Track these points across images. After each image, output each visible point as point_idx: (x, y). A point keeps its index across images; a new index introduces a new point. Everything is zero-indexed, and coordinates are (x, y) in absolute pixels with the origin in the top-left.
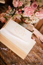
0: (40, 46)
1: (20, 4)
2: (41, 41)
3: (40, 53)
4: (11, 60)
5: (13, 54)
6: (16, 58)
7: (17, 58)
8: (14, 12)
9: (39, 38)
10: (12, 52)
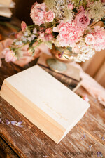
0: (100, 114)
1: (48, 18)
3: (100, 130)
4: (32, 148)
5: (36, 135)
6: (43, 143)
7: (47, 144)
8: (33, 36)
9: (96, 96)
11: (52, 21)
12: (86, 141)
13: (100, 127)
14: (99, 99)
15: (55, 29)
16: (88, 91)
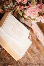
0: (35, 44)
2: (38, 37)
3: (34, 52)
4: (4, 61)
5: (7, 54)
6: (9, 59)
7: (10, 59)
9: (36, 34)
10: (6, 52)
11: (25, 3)
12: (27, 58)
13: (34, 51)
14: (37, 36)
15: (25, 7)
16: (33, 31)
